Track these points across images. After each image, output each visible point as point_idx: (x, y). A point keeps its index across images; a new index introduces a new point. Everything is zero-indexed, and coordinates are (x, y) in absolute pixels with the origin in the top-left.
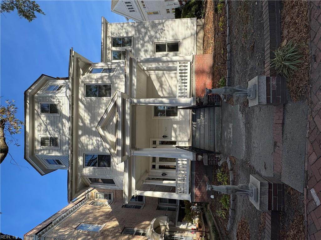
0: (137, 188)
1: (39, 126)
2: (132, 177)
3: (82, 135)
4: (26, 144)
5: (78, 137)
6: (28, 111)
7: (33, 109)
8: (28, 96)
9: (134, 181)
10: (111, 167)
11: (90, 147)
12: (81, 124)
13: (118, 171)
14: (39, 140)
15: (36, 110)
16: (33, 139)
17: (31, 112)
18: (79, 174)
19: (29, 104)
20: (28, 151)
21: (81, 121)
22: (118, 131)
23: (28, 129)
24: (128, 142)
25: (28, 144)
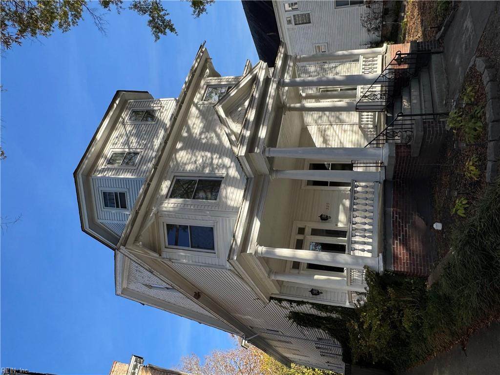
0: (260, 242)
1: (117, 137)
2: (255, 218)
3: (181, 149)
4: (87, 154)
5: (174, 150)
6: (111, 113)
7: (119, 116)
8: (120, 96)
9: (257, 224)
10: (218, 200)
11: (189, 167)
12: (185, 134)
13: (229, 206)
14: (108, 156)
15: (122, 118)
16: (100, 154)
17: (115, 116)
18: (154, 209)
19: (117, 105)
20: (84, 167)
21: (186, 130)
22: (251, 109)
23: (99, 136)
24: (263, 133)
25: (89, 156)
